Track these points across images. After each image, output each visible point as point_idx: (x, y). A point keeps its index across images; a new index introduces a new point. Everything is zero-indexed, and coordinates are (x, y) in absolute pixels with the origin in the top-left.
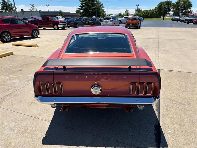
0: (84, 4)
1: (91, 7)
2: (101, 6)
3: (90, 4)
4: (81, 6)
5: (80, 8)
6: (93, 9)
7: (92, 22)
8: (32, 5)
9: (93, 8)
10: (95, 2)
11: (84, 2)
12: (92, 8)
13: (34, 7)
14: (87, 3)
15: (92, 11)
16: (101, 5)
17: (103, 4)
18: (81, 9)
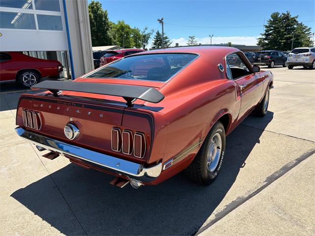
0: (272, 30)
1: (285, 34)
2: (307, 32)
3: (282, 30)
4: (265, 34)
5: (264, 37)
6: (287, 39)
7: (269, 57)
8: (192, 38)
9: (288, 36)
10: (295, 26)
11: (272, 27)
12: (285, 36)
13: (194, 40)
14: (278, 28)
15: (285, 41)
16: (305, 31)
17: (310, 29)
18: (266, 39)
